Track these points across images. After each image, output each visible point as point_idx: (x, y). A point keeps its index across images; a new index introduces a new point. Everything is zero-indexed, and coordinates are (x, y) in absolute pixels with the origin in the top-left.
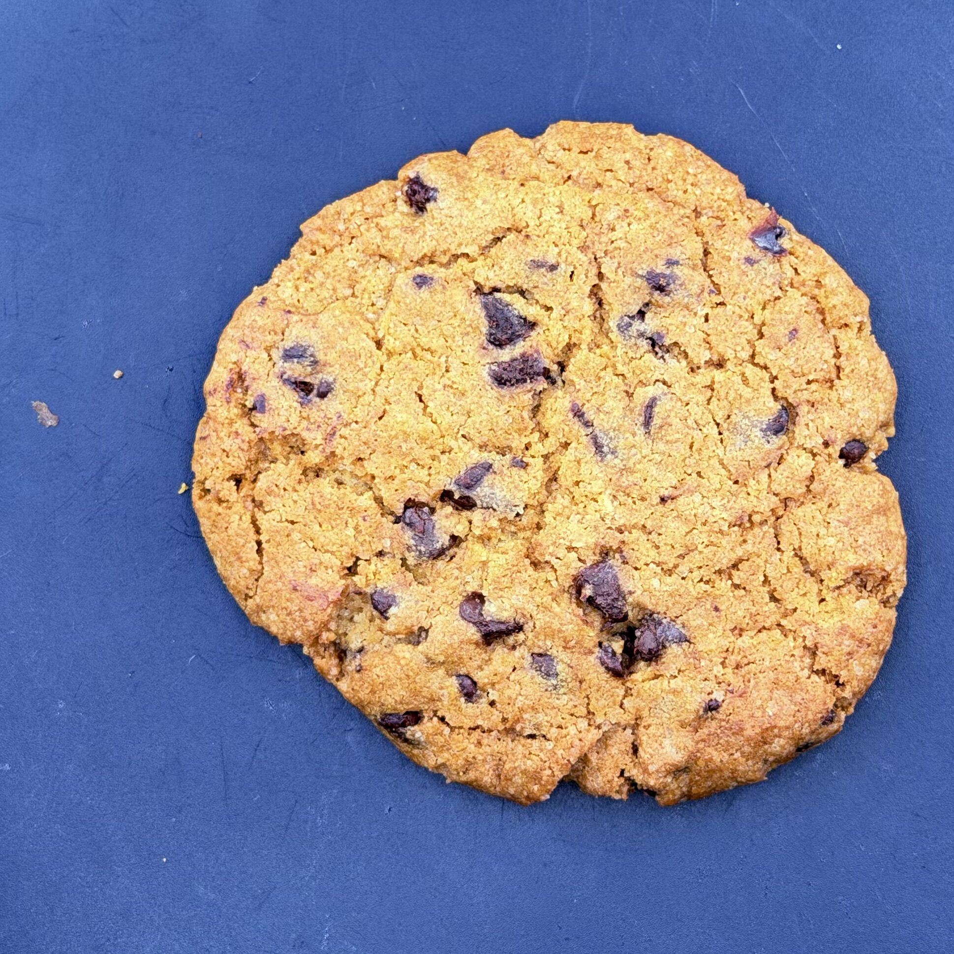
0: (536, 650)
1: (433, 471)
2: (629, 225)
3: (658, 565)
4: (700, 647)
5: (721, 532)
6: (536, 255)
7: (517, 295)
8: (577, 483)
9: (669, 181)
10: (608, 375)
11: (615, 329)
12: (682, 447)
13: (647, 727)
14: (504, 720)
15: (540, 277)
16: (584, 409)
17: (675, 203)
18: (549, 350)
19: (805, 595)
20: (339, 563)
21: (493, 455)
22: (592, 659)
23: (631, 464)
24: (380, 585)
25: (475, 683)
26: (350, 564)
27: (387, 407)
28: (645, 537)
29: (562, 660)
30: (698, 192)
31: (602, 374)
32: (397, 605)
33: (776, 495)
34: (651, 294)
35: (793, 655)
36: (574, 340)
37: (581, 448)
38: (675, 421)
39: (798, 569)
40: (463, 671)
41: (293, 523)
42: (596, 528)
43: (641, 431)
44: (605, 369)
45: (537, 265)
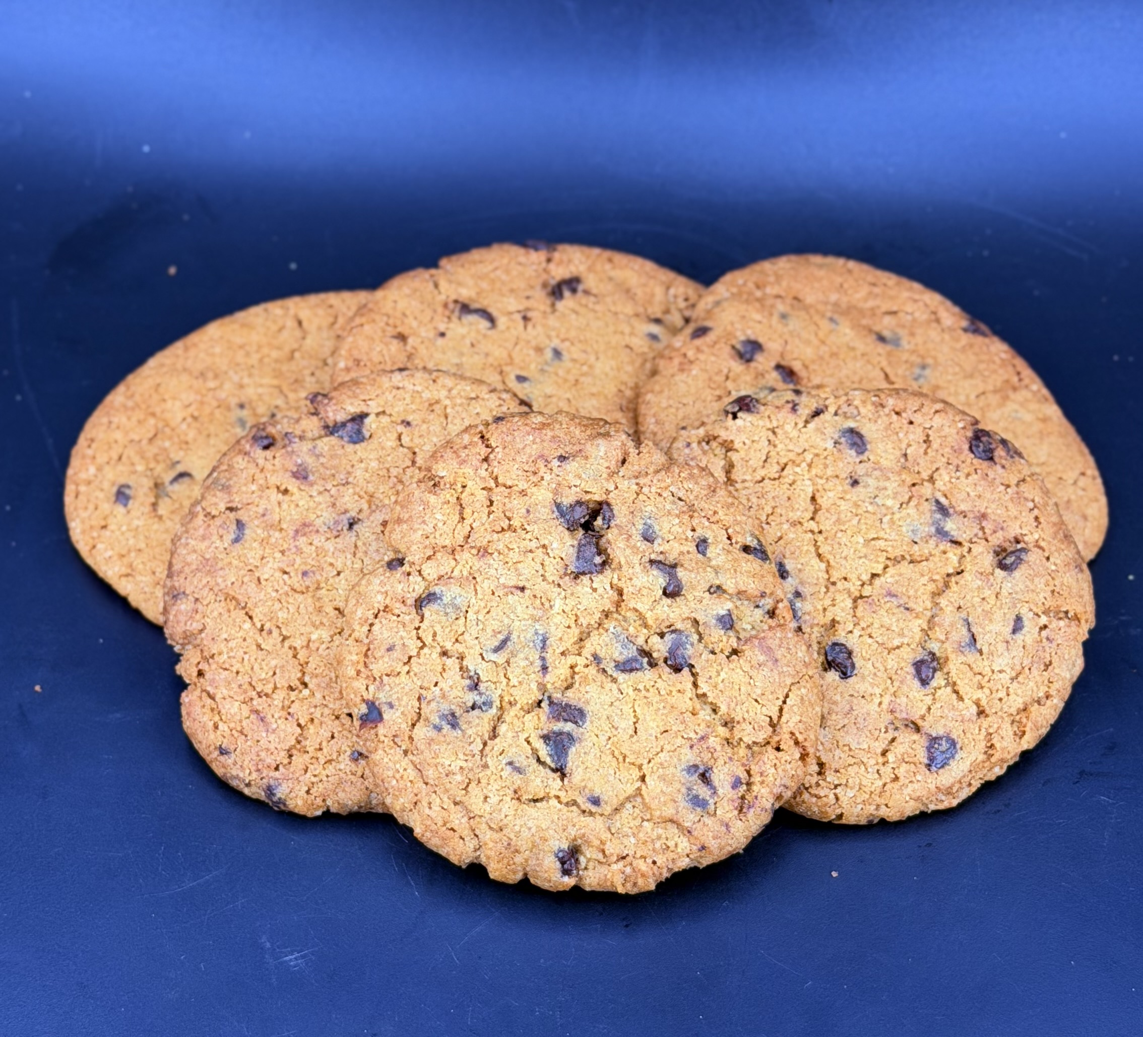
0: (649, 544)
1: (652, 683)
2: (450, 765)
3: (548, 554)
4: (551, 495)
5: (499, 553)
6: (517, 776)
7: (542, 760)
8: (569, 627)
9: (411, 781)
10: (514, 681)
11: (494, 707)
12: (494, 614)
13: (608, 468)
14: (691, 517)
15: (521, 761)
16: (539, 668)
17: (415, 766)
18: (541, 715)
19: (472, 494)
20: (741, 661)
21: (610, 672)
22: (618, 522)
23: (530, 621)
24: (722, 632)
25: (697, 546)
26: (734, 657)
27: (659, 735)
28: (546, 574)
29: (637, 530)
30: (398, 766)
31: (516, 684)
32: (718, 615)
33: (456, 560)
34: (461, 715)
35: (499, 463)
36: (523, 713)
37: (555, 647)
38: (489, 631)
39: (467, 512)
40: (700, 556)
41: (756, 701)
42: (572, 594)
43: (514, 637)
44: (514, 686)
45: (519, 770)
